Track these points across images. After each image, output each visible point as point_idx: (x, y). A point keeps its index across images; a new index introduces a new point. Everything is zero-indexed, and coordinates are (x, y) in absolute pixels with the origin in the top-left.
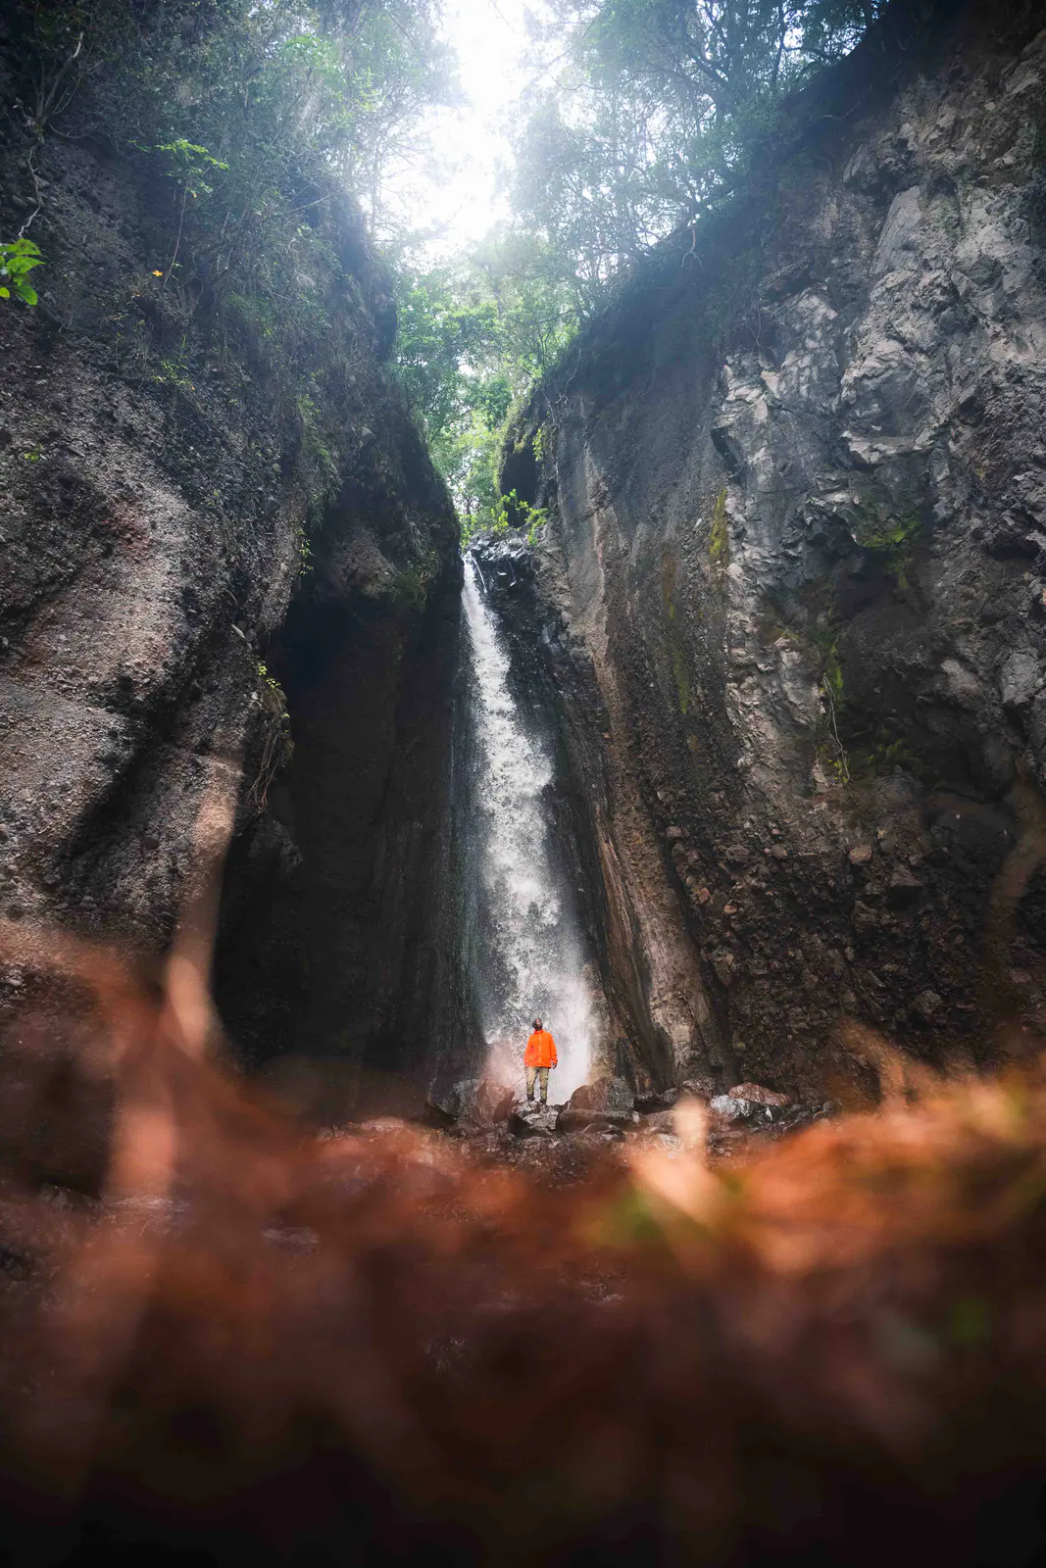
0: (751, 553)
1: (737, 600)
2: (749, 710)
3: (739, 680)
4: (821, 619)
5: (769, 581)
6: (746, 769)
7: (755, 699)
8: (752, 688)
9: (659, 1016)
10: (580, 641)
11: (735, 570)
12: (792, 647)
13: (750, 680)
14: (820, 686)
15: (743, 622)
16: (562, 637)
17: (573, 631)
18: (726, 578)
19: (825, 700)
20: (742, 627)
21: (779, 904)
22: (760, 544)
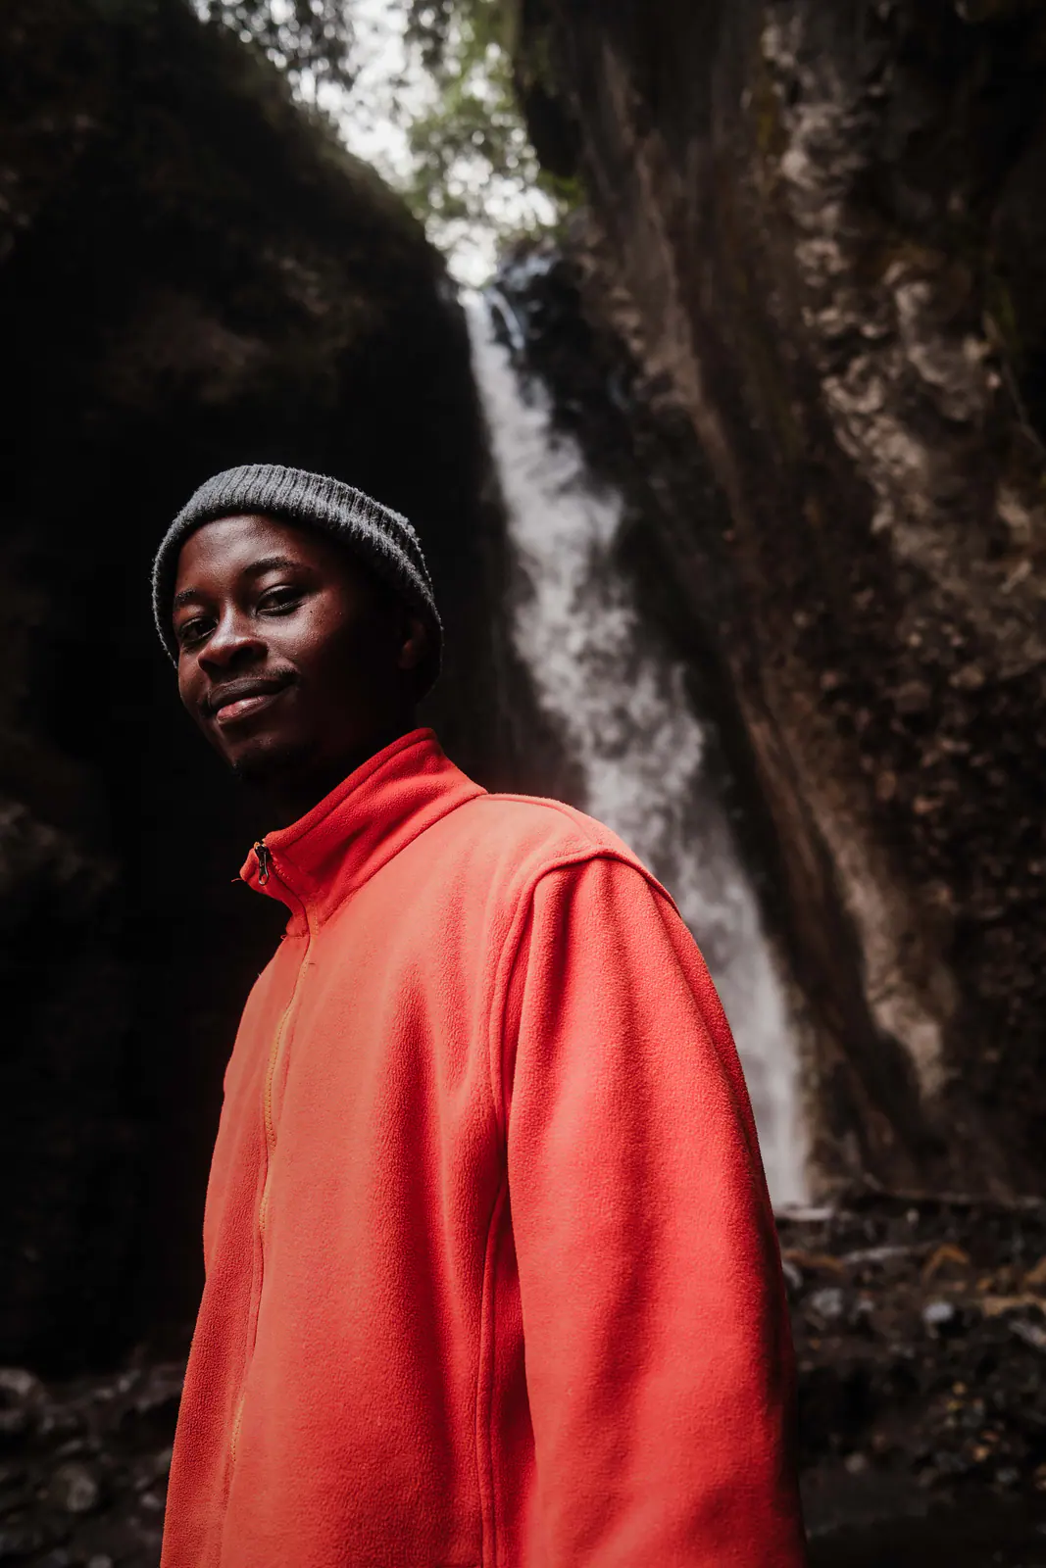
0: (811, 120)
1: (807, 220)
2: (868, 421)
3: (840, 370)
4: (955, 203)
5: (853, 161)
6: (887, 533)
7: (872, 400)
8: (864, 377)
9: (886, 1015)
10: (664, 382)
11: (794, 162)
12: (911, 276)
13: (858, 365)
14: (981, 336)
15: (823, 258)
16: (638, 384)
17: (652, 368)
18: (784, 185)
19: (991, 362)
20: (823, 268)
21: (996, 777)
22: (825, 94)
